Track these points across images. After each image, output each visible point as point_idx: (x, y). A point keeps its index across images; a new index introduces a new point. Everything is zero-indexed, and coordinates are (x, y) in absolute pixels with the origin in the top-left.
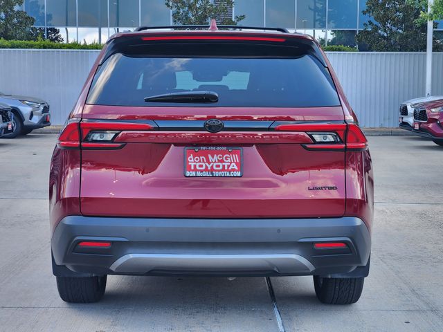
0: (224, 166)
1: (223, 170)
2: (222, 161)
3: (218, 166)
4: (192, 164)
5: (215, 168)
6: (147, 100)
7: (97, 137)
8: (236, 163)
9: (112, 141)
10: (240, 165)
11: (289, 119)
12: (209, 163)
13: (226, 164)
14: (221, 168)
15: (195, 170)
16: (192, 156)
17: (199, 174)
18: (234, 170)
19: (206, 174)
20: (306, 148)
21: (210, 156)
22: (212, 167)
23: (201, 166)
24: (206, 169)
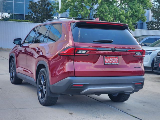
0: (114, 61)
1: (114, 62)
2: (113, 60)
3: (113, 61)
4: (106, 61)
5: (112, 62)
6: (93, 42)
7: (80, 52)
8: (117, 61)
9: (85, 54)
10: (118, 61)
11: (130, 48)
12: (110, 61)
13: (115, 61)
14: (113, 62)
15: (107, 62)
16: (106, 59)
17: (108, 64)
18: (117, 63)
19: (110, 64)
20: (134, 56)
21: (110, 59)
22: (111, 62)
23: (108, 61)
24: (110, 62)
